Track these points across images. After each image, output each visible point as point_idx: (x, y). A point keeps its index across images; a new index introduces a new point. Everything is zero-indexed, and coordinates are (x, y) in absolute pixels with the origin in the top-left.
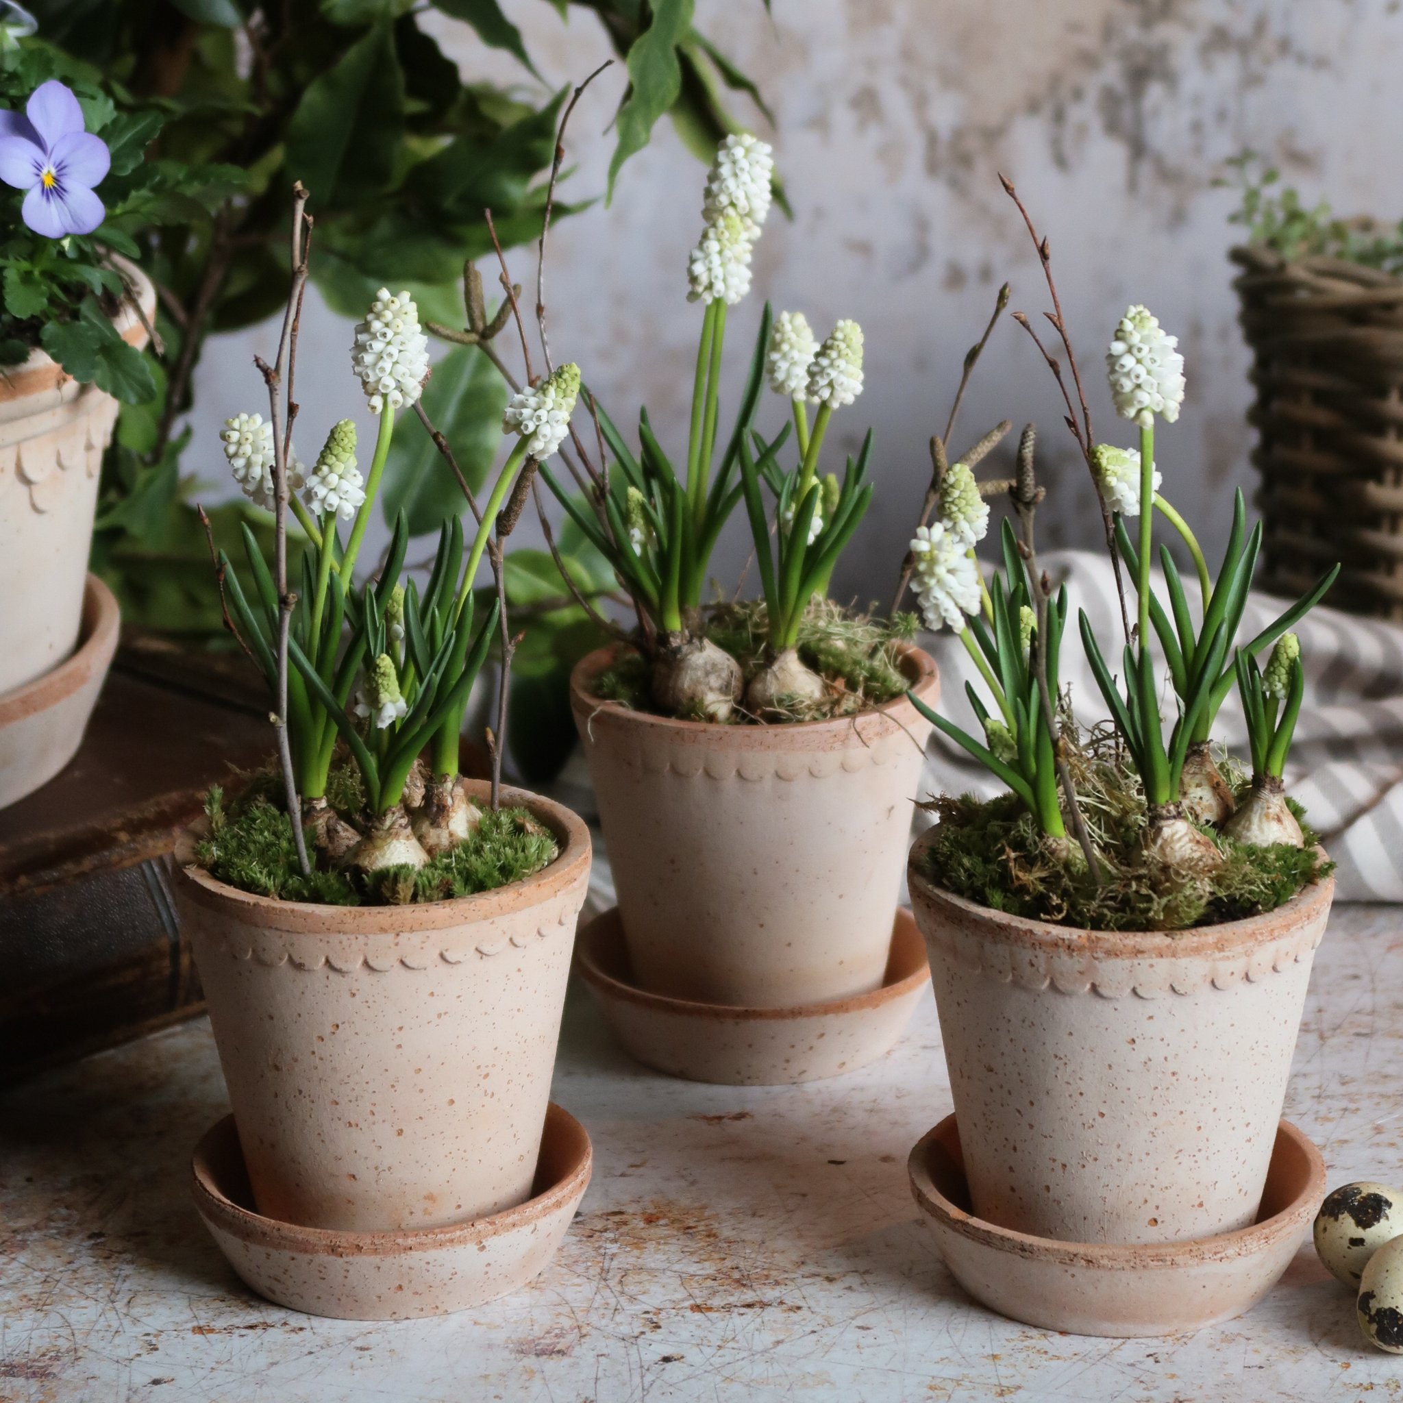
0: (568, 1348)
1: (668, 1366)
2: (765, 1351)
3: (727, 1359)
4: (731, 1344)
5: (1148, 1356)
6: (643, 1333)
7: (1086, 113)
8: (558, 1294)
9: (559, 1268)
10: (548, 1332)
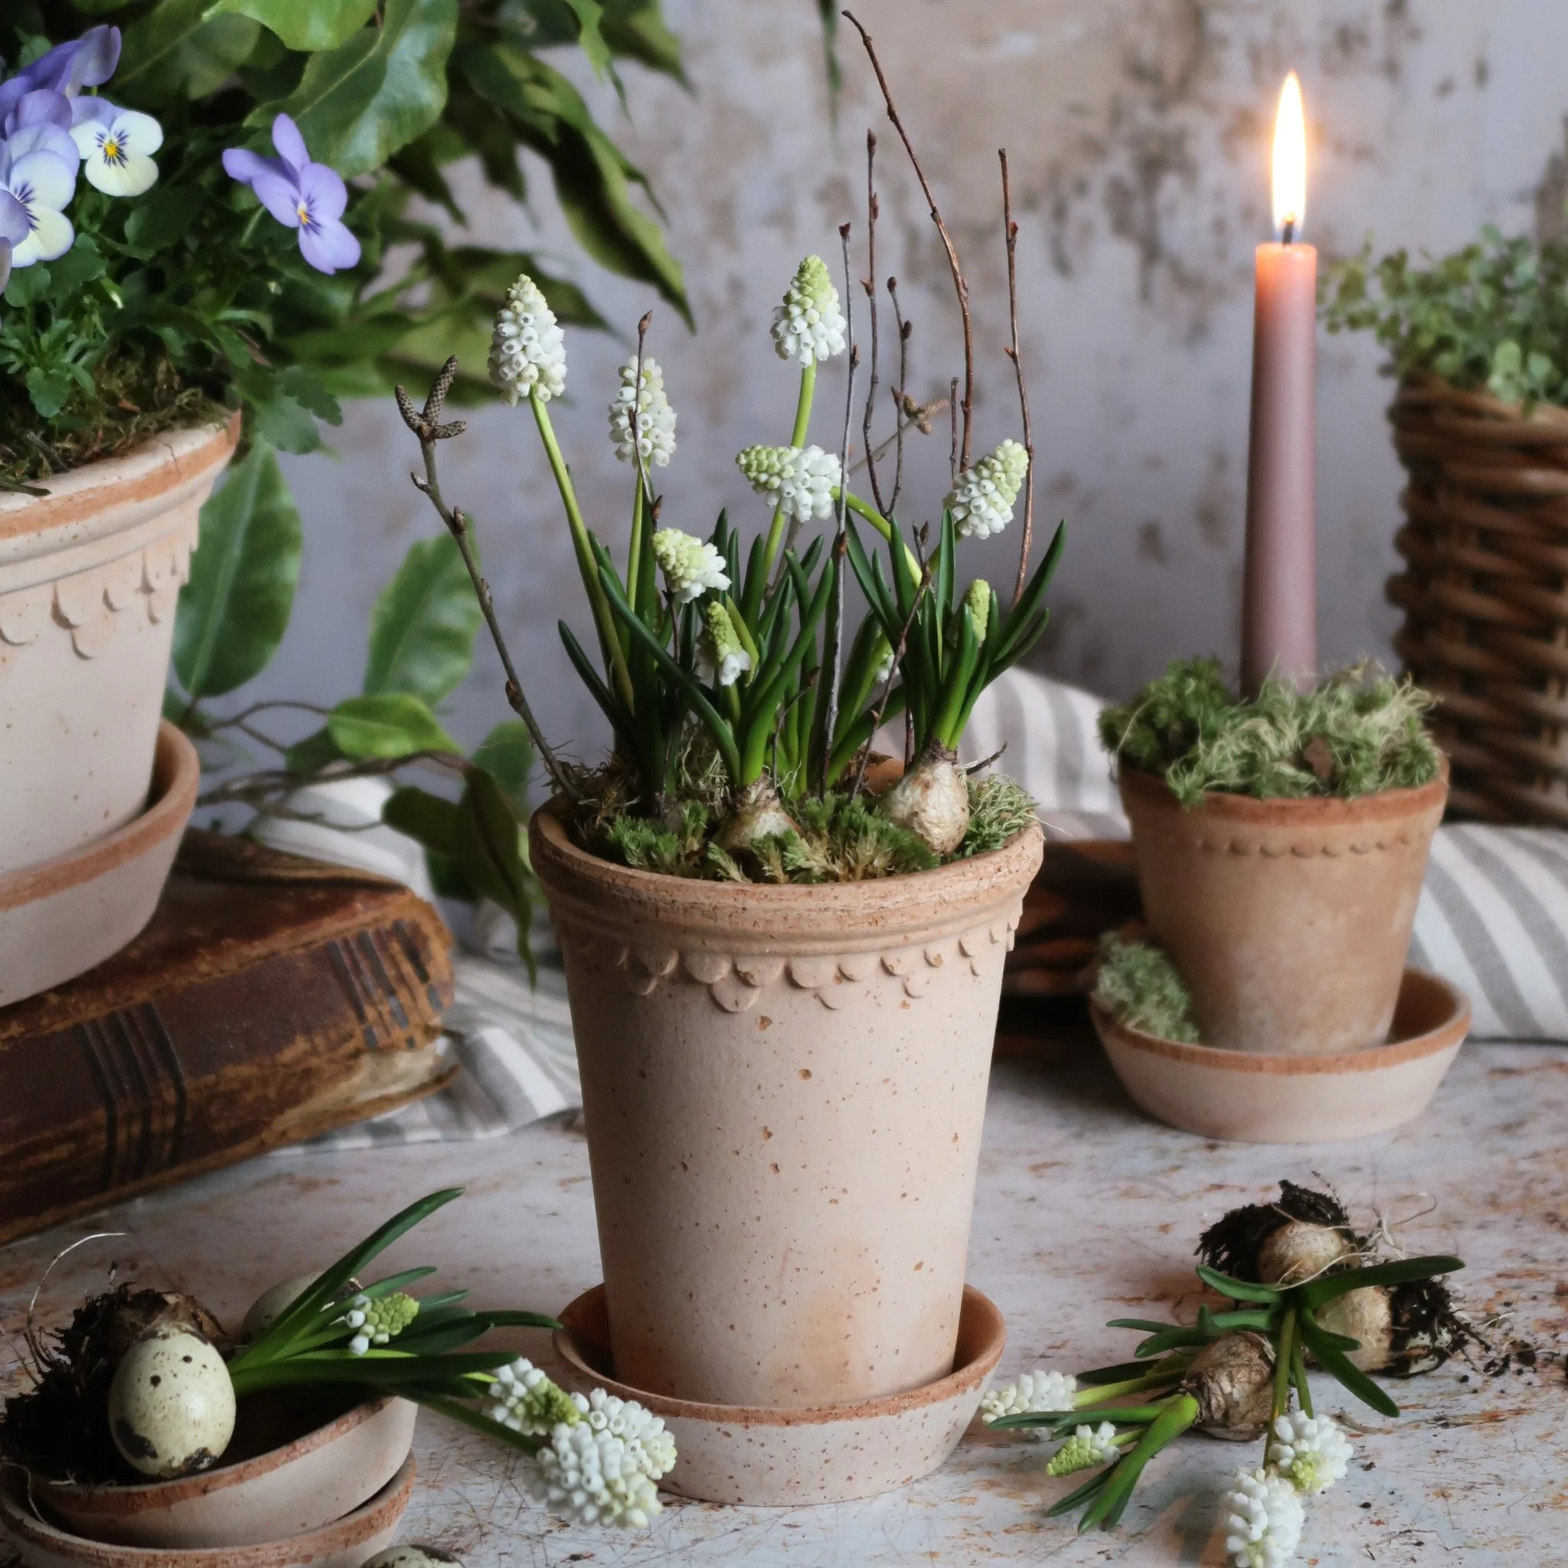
0: (467, 1547)
1: (577, 1564)
2: (681, 1550)
3: (641, 1557)
4: (644, 1543)
5: (1099, 1553)
6: (550, 1531)
7: (1091, 209)
8: (457, 1492)
9: (459, 1467)
10: (446, 1531)
